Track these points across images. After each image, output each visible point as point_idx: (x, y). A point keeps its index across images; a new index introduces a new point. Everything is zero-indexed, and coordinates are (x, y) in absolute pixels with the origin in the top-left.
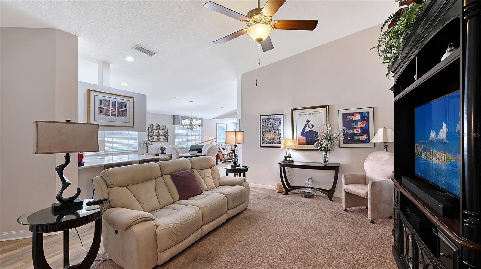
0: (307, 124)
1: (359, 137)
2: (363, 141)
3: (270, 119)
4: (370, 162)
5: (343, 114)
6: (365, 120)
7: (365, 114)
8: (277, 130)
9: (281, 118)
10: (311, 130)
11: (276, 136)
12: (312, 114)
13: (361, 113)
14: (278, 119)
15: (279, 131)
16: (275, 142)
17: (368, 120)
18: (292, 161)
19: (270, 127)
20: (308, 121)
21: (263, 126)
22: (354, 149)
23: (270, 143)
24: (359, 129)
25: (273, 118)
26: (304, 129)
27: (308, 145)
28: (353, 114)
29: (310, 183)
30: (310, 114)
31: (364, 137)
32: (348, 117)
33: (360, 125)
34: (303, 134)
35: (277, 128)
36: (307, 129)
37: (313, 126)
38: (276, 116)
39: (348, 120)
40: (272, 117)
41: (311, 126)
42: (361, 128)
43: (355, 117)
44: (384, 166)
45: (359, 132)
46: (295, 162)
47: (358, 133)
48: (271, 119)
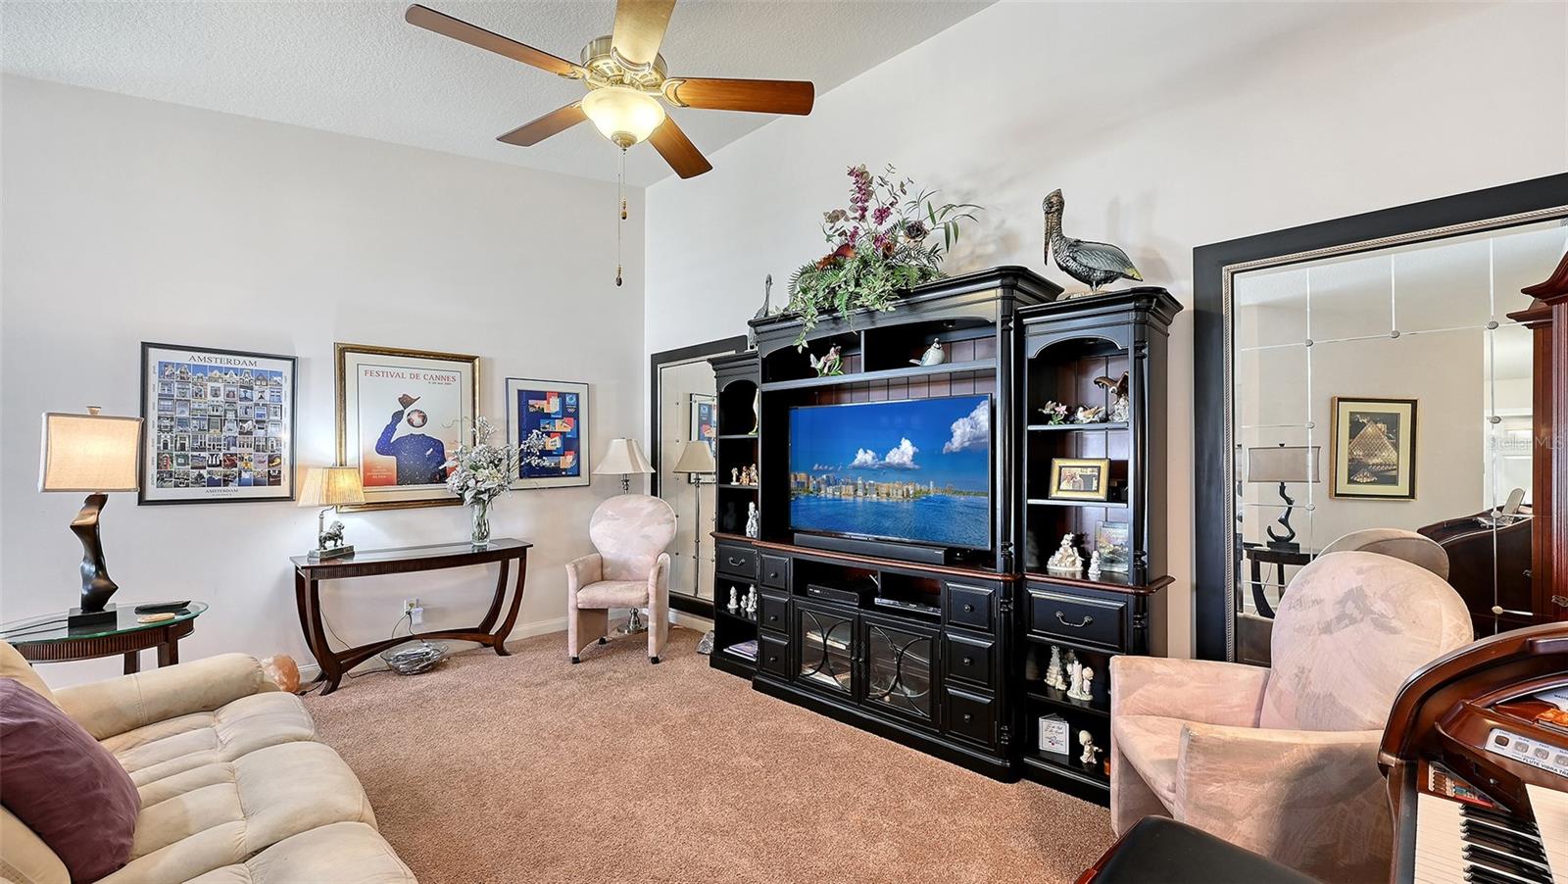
0: (403, 411)
1: (556, 459)
2: (565, 470)
3: (212, 368)
4: (610, 522)
5: (520, 392)
6: (570, 415)
7: (571, 399)
8: (257, 422)
9: (280, 374)
10: (417, 431)
11: (251, 450)
12: (421, 377)
13: (562, 396)
14: (262, 377)
15: (271, 429)
16: (245, 476)
17: (576, 416)
18: (349, 553)
19: (215, 408)
20: (406, 401)
21: (162, 397)
22: (544, 492)
23: (212, 483)
24: (557, 438)
25: (235, 370)
26: (390, 429)
27: (404, 487)
28: (542, 396)
29: (417, 619)
30: (417, 376)
31: (567, 461)
32: (531, 402)
33: (560, 426)
34: (385, 446)
35: (261, 415)
36: (403, 430)
37: (424, 419)
38: (253, 359)
39: (531, 410)
40: (229, 362)
41: (417, 420)
42: (563, 434)
43: (548, 403)
44: (647, 528)
45: (559, 446)
46: (359, 553)
47: (555, 448)
48: (220, 369)
